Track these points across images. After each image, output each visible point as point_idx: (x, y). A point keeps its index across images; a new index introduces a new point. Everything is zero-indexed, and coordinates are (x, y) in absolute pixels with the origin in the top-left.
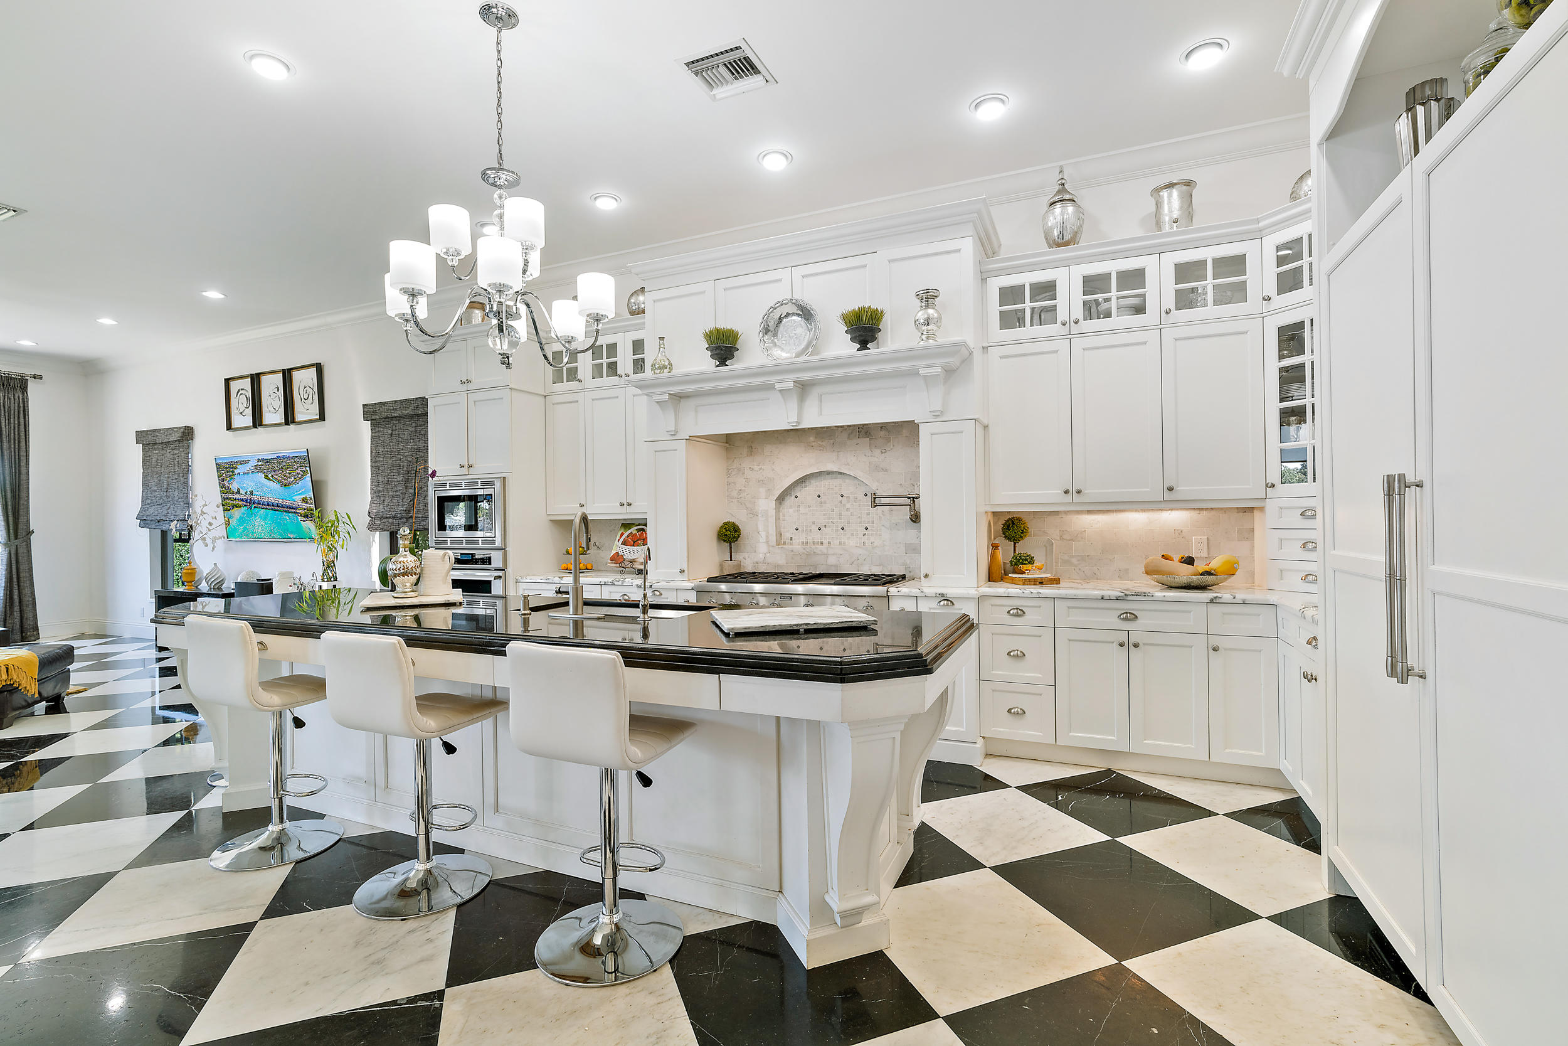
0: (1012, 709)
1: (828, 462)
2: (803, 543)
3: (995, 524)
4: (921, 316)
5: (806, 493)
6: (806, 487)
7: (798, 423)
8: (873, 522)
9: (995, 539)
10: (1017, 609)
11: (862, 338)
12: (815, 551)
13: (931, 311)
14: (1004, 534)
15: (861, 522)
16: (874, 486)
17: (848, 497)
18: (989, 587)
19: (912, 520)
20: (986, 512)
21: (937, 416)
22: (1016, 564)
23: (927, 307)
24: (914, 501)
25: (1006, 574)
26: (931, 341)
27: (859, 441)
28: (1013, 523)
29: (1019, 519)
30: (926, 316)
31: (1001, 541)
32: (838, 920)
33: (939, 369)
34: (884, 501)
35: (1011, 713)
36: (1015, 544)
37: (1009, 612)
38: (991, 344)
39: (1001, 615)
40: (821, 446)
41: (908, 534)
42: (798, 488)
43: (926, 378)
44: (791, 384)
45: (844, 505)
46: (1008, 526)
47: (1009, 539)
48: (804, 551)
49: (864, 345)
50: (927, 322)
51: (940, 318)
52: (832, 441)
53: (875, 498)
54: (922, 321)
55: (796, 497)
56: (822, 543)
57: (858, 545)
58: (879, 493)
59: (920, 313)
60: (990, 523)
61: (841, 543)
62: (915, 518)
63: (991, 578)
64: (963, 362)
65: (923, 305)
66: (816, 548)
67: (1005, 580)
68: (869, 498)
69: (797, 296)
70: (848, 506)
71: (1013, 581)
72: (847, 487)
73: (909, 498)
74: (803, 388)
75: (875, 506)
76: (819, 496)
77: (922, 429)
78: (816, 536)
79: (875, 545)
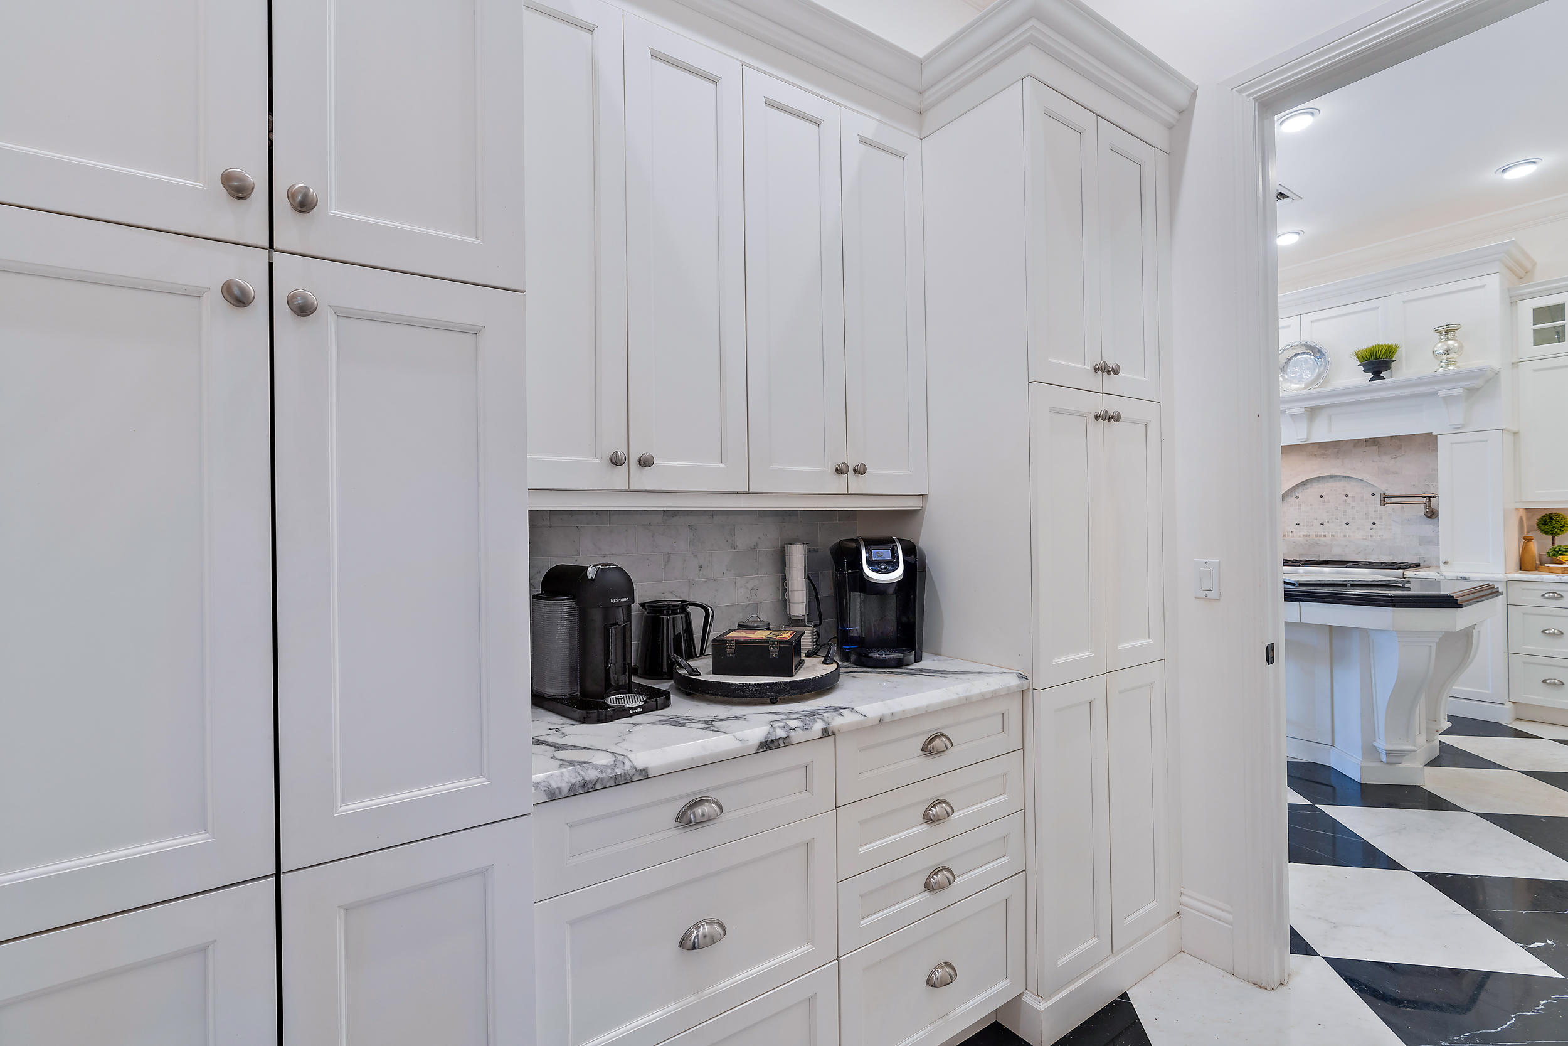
0: (1547, 680)
1: (1331, 467)
2: (1304, 536)
3: (1528, 519)
4: (1440, 347)
5: (1309, 495)
6: (1307, 489)
7: (1308, 439)
8: (1381, 518)
9: (1528, 532)
10: (1553, 593)
11: (1376, 370)
12: (1319, 542)
13: (1450, 342)
14: (1540, 528)
15: (1367, 518)
16: (1383, 487)
17: (1353, 497)
18: (1521, 574)
19: (1427, 516)
20: (1517, 509)
21: (1458, 429)
22: (1554, 555)
23: (1447, 339)
24: (1430, 500)
25: (1542, 564)
26: (1451, 368)
27: (1367, 448)
28: (1551, 519)
29: (1559, 516)
30: (1446, 347)
31: (1537, 535)
32: (1384, 758)
33: (1460, 391)
34: (1394, 500)
35: (1546, 683)
36: (1553, 537)
37: (1543, 595)
38: (1520, 360)
39: (1535, 598)
40: (1325, 454)
41: (1427, 528)
42: (1300, 490)
43: (1445, 398)
44: (1303, 410)
45: (1349, 504)
46: (1545, 521)
47: (1546, 533)
48: (1306, 542)
49: (1377, 376)
50: (1447, 352)
51: (1461, 347)
52: (1336, 450)
53: (1385, 498)
54: (1442, 351)
55: (1297, 497)
56: (1325, 536)
57: (1365, 538)
58: (1388, 493)
59: (1439, 345)
60: (1521, 519)
61: (1345, 536)
62: (1432, 514)
63: (1522, 567)
64: (1487, 381)
65: (1442, 337)
66: (1319, 540)
67: (1540, 569)
68: (1378, 498)
69: (1306, 339)
70: (1353, 504)
71: (1550, 571)
72: (1351, 488)
73: (1425, 497)
74: (1313, 412)
75: (1385, 504)
76: (1321, 497)
77: (1440, 440)
78: (1320, 530)
79: (1384, 537)
